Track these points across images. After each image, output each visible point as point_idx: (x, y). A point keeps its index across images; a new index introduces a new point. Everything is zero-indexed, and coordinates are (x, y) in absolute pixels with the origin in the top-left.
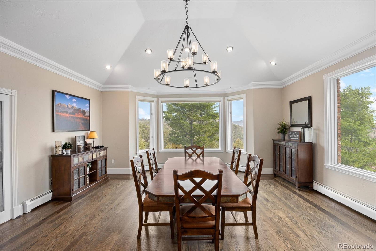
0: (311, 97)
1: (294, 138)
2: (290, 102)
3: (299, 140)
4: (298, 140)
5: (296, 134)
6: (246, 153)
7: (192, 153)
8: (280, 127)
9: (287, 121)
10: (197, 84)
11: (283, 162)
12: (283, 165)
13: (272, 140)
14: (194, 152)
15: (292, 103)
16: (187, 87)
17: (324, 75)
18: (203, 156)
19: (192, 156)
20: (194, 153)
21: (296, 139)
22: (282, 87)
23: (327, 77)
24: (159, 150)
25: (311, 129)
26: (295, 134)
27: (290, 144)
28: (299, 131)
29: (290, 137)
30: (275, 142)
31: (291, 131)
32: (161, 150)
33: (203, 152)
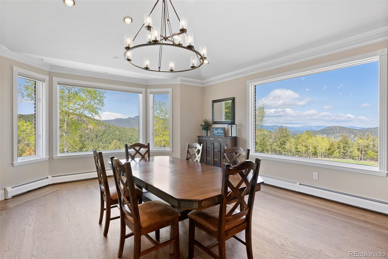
0: (234, 98)
1: (218, 134)
2: (212, 101)
3: (224, 135)
4: (222, 135)
5: (221, 130)
6: (172, 152)
7: (136, 154)
8: (203, 124)
9: (209, 118)
10: (159, 68)
11: (210, 157)
12: (211, 159)
13: (198, 136)
14: (138, 152)
15: (214, 102)
16: (147, 68)
17: (247, 81)
18: (149, 157)
19: (135, 157)
20: (138, 154)
21: (221, 134)
22: (203, 86)
23: (250, 83)
24: (53, 156)
25: (236, 125)
26: (219, 130)
27: (220, 139)
28: (224, 128)
29: (214, 133)
30: (200, 138)
31: (215, 128)
32: (57, 155)
33: (148, 151)
